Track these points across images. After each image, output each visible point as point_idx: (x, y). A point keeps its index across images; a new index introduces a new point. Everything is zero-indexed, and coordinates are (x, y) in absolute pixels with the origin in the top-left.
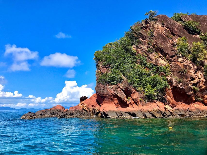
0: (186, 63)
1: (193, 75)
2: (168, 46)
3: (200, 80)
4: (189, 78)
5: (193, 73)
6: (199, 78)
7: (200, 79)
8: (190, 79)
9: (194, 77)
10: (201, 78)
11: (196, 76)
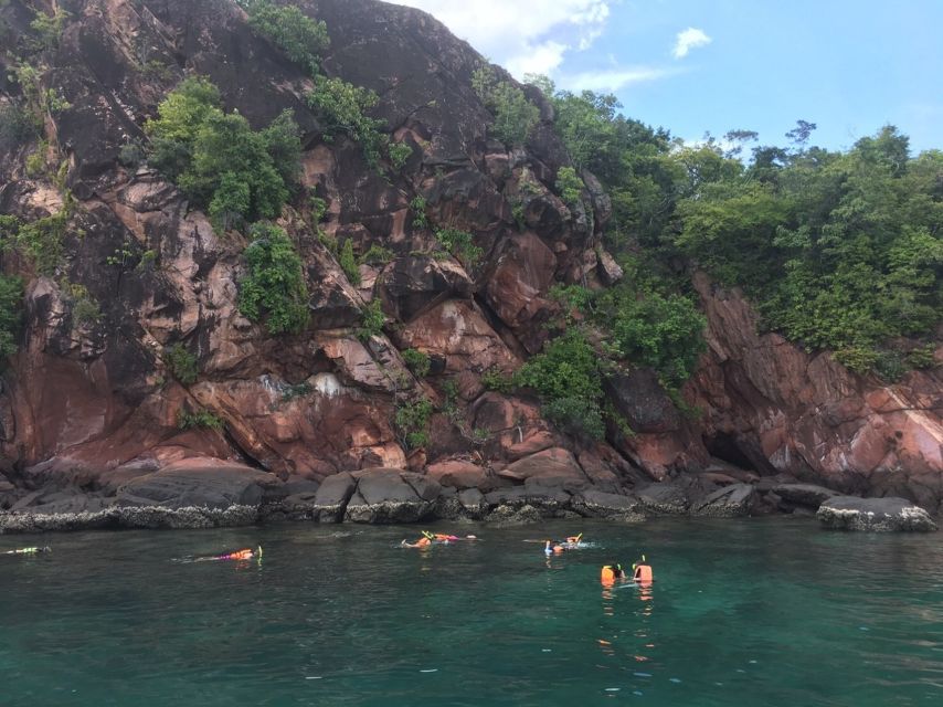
0: (167, 215)
1: (181, 289)
2: (97, 110)
3: (212, 318)
4: (152, 300)
5: (189, 273)
6: (211, 306)
7: (217, 313)
8: (155, 305)
9: (187, 296)
10: (224, 304)
11: (197, 292)
